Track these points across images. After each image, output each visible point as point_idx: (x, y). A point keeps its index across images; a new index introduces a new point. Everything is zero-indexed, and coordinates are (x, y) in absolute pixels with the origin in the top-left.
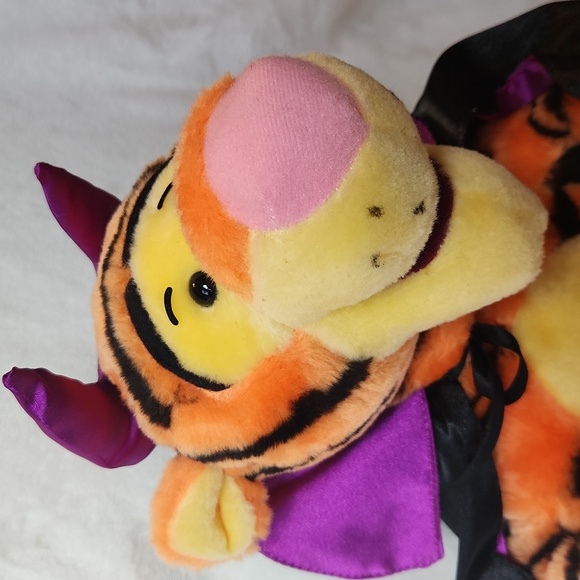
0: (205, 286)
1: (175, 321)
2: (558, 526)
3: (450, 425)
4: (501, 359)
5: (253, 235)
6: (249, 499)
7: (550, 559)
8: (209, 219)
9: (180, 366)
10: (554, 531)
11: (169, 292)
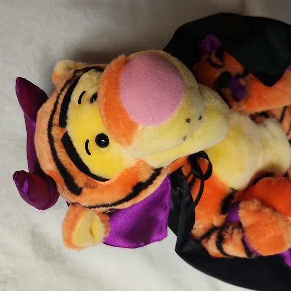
0: (103, 141)
1: (89, 153)
2: (213, 225)
3: (178, 188)
4: (198, 162)
5: (140, 127)
6: (103, 221)
7: (209, 238)
8: (122, 120)
9: (90, 172)
10: (211, 227)
11: (87, 142)
